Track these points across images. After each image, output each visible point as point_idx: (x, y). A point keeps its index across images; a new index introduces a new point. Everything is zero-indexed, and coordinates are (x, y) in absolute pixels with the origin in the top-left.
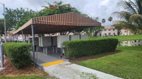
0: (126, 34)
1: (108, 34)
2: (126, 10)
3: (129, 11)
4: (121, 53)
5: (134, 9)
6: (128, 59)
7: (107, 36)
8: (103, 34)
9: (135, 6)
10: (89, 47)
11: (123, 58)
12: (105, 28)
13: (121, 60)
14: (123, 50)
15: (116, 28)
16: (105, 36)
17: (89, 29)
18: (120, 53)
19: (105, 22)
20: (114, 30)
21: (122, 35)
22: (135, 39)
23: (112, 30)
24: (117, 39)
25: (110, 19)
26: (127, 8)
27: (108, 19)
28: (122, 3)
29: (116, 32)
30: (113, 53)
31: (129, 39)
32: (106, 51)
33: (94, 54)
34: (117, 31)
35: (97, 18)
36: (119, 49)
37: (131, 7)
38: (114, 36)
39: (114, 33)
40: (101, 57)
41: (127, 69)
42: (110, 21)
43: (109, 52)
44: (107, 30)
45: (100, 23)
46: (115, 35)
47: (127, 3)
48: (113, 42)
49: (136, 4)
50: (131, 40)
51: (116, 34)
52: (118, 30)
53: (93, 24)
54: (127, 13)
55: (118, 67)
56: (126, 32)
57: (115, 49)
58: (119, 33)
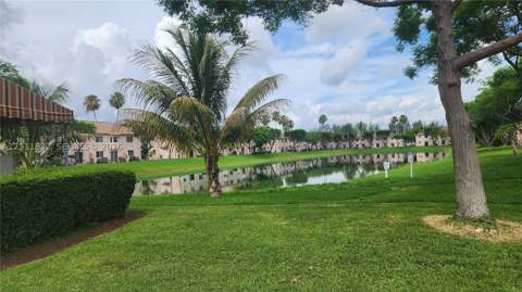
0: (166, 155)
1: (107, 155)
2: (162, 80)
3: (169, 85)
4: (145, 219)
5: (183, 79)
6: (159, 238)
7: (104, 161)
8: (91, 155)
9: (185, 71)
10: (12, 213)
11: (146, 238)
12: (98, 131)
13: (141, 245)
14: (153, 210)
15: (136, 135)
16: (96, 159)
17: (24, 131)
18: (139, 220)
19: (96, 107)
20: (130, 139)
21: (156, 157)
22: (191, 169)
23: (125, 138)
24: (133, 173)
25: (117, 101)
26: (162, 74)
27: (110, 97)
28: (148, 53)
29: (136, 146)
30: (116, 222)
31: (177, 171)
32: (92, 221)
33: (35, 239)
34: (140, 144)
35: (61, 89)
36: (141, 208)
37: (175, 73)
38: (130, 160)
39: (131, 152)
40: (68, 245)
41: (152, 274)
42: (117, 107)
43: (102, 220)
44: (106, 139)
45: (68, 111)
46: (133, 159)
47: (162, 56)
48: (116, 185)
49: (187, 68)
50: (179, 175)
51: (138, 154)
52: (142, 141)
53: (34, 113)
54: (162, 88)
55: (123, 273)
56: (166, 148)
57: (125, 207)
58: (145, 152)
